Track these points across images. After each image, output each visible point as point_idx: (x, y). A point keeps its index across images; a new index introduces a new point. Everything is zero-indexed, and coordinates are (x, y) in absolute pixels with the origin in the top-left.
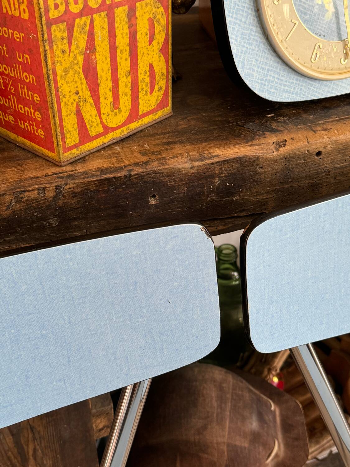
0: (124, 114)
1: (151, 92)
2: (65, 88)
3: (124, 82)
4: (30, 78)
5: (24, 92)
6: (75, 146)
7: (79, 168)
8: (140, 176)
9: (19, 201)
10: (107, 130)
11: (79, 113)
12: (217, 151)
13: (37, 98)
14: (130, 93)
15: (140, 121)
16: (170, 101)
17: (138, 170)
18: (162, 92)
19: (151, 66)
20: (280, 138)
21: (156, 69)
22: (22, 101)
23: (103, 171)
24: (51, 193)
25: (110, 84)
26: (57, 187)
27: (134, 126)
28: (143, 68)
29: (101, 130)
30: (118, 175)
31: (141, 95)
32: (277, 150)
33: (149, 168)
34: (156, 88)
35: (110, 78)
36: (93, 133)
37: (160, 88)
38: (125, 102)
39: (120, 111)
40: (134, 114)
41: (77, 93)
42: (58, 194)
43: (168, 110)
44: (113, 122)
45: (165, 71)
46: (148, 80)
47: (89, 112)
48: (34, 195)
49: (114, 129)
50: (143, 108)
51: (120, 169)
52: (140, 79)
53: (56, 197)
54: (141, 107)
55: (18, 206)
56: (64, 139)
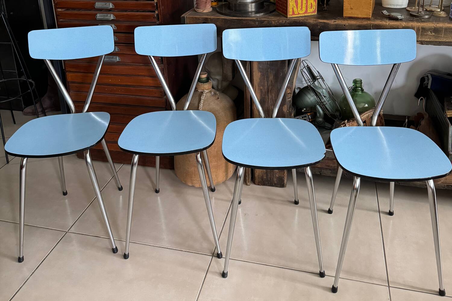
0: (304, 12)
1: (311, 9)
2: (290, 4)
3: (304, 5)
4: (285, 2)
5: (284, 4)
6: (291, 15)
7: (290, 19)
8: (302, 22)
9: (278, 22)
10: (299, 14)
11: (293, 9)
12: (320, 20)
13: (286, 5)
14: (305, 7)
15: (308, 14)
16: (316, 11)
17: (302, 21)
18: (314, 9)
19: (311, 3)
20: (335, 20)
21: (313, 4)
22: (284, 6)
23: (295, 20)
24: (284, 22)
25: (301, 5)
26: (285, 21)
27: (306, 15)
28: (309, 3)
29: (298, 13)
30: (297, 21)
31: (308, 9)
32: (334, 22)
33: (304, 21)
34: (312, 8)
35: (301, 3)
36: (296, 14)
37: (313, 8)
38: (304, 9)
39: (303, 11)
40: (306, 12)
41: (293, 5)
42: (285, 22)
43: (316, 13)
44: (301, 12)
45: (315, 5)
46: (310, 6)
47: (295, 9)
48: (281, 22)
49: (301, 14)
50: (309, 11)
51: (298, 20)
52: (308, 5)
53: (285, 23)
54: (308, 11)
55: (278, 24)
56: (289, 13)
